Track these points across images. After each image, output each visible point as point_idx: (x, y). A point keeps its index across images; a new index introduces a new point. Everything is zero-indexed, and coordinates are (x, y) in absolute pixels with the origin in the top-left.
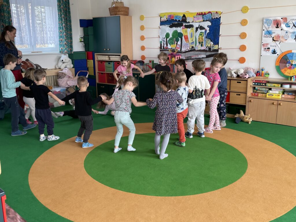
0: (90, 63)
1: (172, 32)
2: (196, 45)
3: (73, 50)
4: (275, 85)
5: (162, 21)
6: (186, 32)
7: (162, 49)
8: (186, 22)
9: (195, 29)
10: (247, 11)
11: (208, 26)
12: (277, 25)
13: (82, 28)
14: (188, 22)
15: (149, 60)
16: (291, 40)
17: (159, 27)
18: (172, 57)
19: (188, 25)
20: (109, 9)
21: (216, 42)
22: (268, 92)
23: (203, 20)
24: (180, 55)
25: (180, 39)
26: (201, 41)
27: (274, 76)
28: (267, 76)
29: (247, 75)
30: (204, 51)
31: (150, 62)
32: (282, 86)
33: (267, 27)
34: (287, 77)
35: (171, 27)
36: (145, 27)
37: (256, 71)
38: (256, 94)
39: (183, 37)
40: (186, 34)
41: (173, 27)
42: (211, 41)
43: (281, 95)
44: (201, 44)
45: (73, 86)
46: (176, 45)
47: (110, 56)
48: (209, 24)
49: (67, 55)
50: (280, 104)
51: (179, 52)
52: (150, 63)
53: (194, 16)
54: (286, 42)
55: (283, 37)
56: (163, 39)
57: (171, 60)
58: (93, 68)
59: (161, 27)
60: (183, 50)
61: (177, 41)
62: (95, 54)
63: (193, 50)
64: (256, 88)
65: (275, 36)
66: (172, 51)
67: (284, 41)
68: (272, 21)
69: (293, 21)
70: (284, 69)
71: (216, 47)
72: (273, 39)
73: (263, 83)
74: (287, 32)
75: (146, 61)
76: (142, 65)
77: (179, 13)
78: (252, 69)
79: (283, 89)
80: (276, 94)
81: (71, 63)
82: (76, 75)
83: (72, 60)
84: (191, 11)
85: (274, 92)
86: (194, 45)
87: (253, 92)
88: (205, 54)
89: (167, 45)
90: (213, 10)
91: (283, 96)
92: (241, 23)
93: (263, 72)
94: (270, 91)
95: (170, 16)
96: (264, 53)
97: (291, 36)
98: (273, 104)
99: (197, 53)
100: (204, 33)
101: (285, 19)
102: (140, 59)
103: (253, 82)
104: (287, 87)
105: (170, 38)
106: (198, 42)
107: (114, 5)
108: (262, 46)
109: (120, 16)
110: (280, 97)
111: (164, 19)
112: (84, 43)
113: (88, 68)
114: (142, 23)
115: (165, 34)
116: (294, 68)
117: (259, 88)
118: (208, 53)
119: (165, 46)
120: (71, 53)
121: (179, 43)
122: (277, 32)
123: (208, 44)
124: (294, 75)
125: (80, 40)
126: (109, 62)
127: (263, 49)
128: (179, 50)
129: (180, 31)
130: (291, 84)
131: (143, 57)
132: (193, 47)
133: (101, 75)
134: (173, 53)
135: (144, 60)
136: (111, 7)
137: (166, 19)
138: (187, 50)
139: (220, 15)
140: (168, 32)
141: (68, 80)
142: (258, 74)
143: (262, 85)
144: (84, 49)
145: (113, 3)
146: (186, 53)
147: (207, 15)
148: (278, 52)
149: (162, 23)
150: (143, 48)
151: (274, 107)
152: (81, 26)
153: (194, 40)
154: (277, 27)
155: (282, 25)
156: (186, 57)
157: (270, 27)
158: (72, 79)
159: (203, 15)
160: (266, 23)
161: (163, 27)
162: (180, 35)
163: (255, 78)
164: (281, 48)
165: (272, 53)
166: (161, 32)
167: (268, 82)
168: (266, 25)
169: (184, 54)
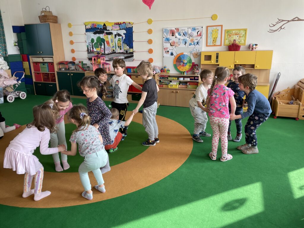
0: (26, 64)
1: (96, 38)
2: (116, 49)
3: (7, 53)
4: (174, 78)
5: (87, 28)
6: (107, 38)
7: (89, 52)
8: (106, 30)
9: (114, 36)
10: (152, 22)
11: (124, 34)
12: (173, 34)
13: (15, 34)
14: (108, 29)
15: (79, 61)
16: (182, 45)
17: (85, 33)
18: (98, 59)
19: (108, 32)
20: (39, 17)
21: (131, 47)
22: (169, 84)
23: (120, 29)
24: (104, 57)
25: (103, 43)
26: (120, 46)
27: (173, 72)
28: (168, 72)
29: (155, 72)
30: (122, 53)
31: (80, 62)
32: (178, 79)
33: (166, 35)
34: (181, 72)
35: (95, 33)
36: (73, 33)
37: (161, 68)
38: (162, 85)
39: (105, 42)
40: (107, 40)
41: (96, 34)
42: (127, 45)
43: (178, 85)
44: (120, 47)
45: (10, 85)
46: (100, 48)
47: (44, 58)
48: (125, 32)
49: (3, 58)
50: (177, 92)
51: (103, 55)
52: (80, 64)
53: (112, 25)
54: (179, 46)
55: (177, 43)
56: (89, 44)
57: (97, 61)
58: (29, 69)
59: (86, 33)
60: (106, 52)
61: (101, 45)
62: (30, 56)
63: (114, 52)
64: (161, 81)
65: (172, 42)
66: (97, 53)
67: (178, 46)
68: (169, 31)
69: (183, 31)
70: (179, 67)
71: (131, 50)
72: (171, 44)
73: (166, 77)
74: (179, 39)
75: (77, 62)
76: (74, 65)
77: (101, 22)
78: (157, 68)
79: (180, 81)
80: (174, 85)
81: (7, 64)
82: (12, 76)
83: (7, 62)
84: (110, 21)
85: (173, 83)
86: (114, 49)
87: (160, 84)
88: (124, 56)
89: (93, 49)
90: (126, 21)
91: (179, 86)
92: (148, 32)
93: (166, 69)
94: (171, 83)
95: (93, 25)
96: (165, 55)
97: (182, 42)
98: (173, 92)
99: (117, 55)
100: (121, 39)
101: (177, 29)
102: (71, 60)
103: (159, 77)
104: (182, 79)
105: (95, 42)
106: (117, 46)
107: (43, 14)
108: (164, 49)
109: (49, 24)
110: (178, 87)
111: (89, 27)
112: (19, 47)
113: (24, 69)
114: (71, 30)
115: (91, 39)
116: (185, 65)
117: (163, 81)
118: (126, 55)
119: (92, 49)
120: (6, 56)
121: (103, 47)
122: (173, 39)
123: (125, 47)
124: (186, 70)
125: (14, 44)
126: (44, 63)
127: (164, 52)
128: (103, 52)
129: (103, 37)
130: (184, 77)
131: (74, 59)
132: (113, 50)
133: (38, 75)
134: (98, 55)
135: (75, 61)
136: (40, 15)
137: (90, 27)
138: (110, 53)
139: (132, 25)
140: (92, 38)
141: (4, 80)
142: (162, 70)
143: (166, 79)
144: (19, 52)
145: (42, 12)
146: (109, 55)
147: (122, 25)
148: (175, 54)
149: (87, 30)
150: (73, 51)
151: (174, 95)
152: (14, 32)
153: (114, 45)
154: (173, 35)
155: (176, 34)
156: (109, 59)
157: (168, 35)
158: (8, 79)
159: (119, 25)
160: (165, 32)
161: (88, 33)
162: (103, 40)
163: (160, 74)
164: (176, 51)
165: (171, 55)
166: (87, 38)
167: (170, 76)
168: (165, 34)
169: (108, 56)
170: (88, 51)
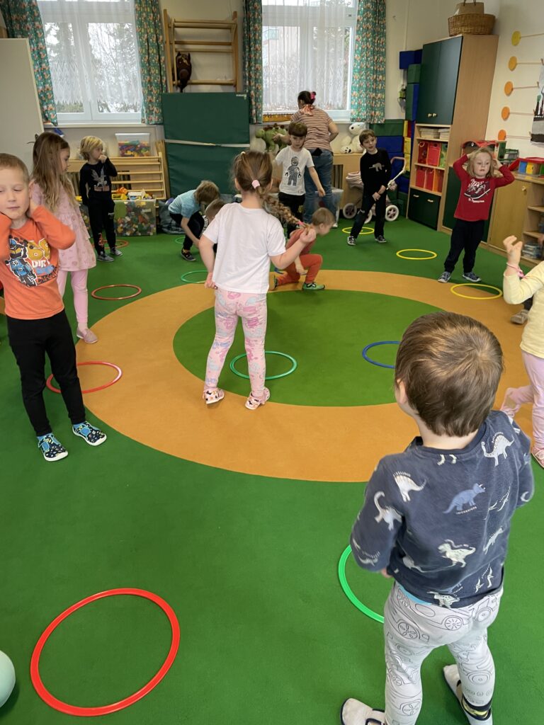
0: (408, 144)
7: (538, 115)
17: (542, 60)
20: (448, 21)
36: (518, 62)
58: (410, 156)
62: (417, 125)
109: (463, 37)
113: (404, 155)
114: (515, 52)
125: (400, 94)
131: (502, 134)
133: (420, 171)
135: (506, 140)
136: (451, 15)
150: (506, 114)
152: (401, 66)
170: (536, 113)
